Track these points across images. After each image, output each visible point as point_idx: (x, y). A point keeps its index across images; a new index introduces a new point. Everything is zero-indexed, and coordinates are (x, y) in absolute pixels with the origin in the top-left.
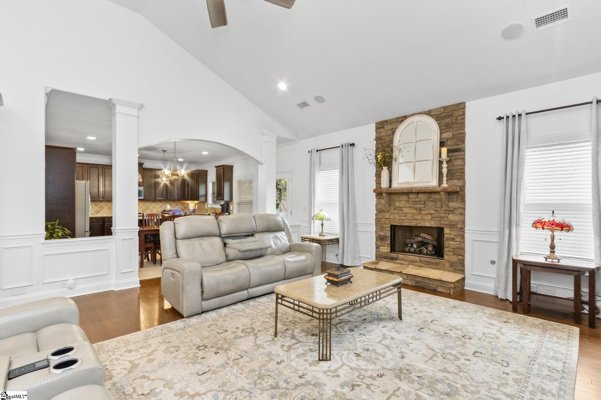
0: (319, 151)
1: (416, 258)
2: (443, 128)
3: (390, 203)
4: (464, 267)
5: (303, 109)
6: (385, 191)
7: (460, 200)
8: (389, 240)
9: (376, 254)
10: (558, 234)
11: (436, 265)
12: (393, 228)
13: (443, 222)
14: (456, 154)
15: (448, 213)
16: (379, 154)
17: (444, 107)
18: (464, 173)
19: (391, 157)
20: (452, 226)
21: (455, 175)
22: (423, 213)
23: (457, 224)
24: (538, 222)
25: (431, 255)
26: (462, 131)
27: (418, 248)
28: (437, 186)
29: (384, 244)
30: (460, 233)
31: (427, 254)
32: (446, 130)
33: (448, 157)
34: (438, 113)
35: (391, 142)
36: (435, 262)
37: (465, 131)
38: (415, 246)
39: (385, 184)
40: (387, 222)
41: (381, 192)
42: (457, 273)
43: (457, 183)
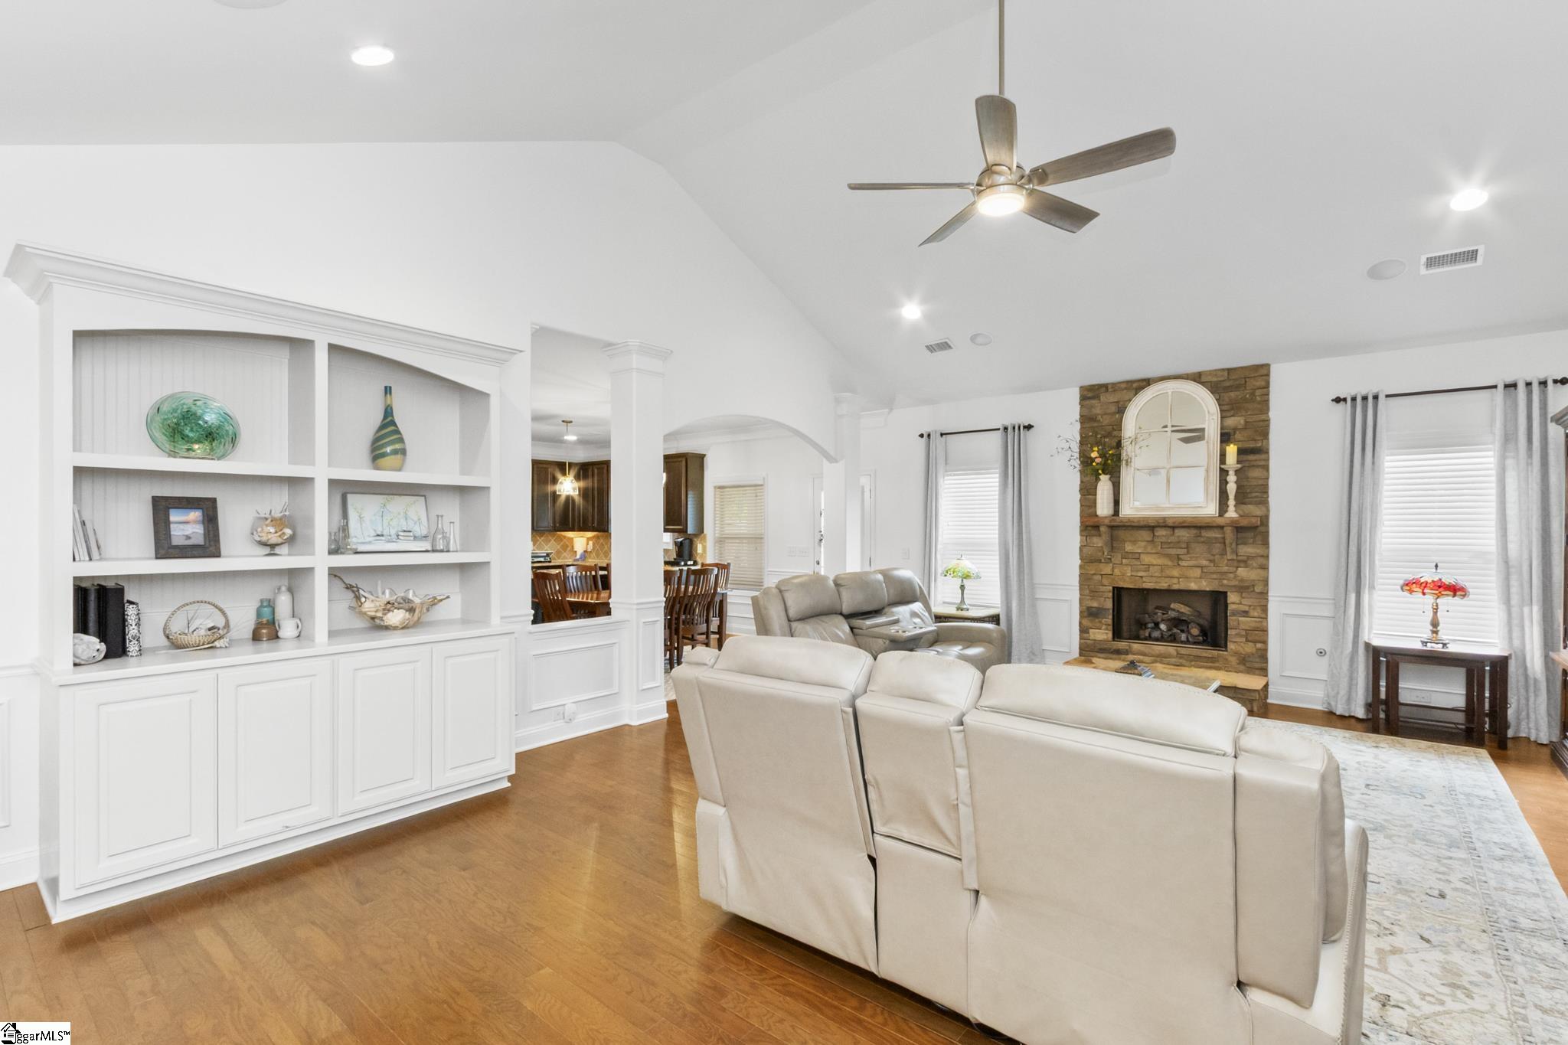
0: (944, 436)
1: (1170, 649)
2: (1225, 408)
3: (1113, 543)
4: (1267, 662)
5: (935, 354)
6: (1107, 522)
7: (1260, 543)
8: (1111, 617)
9: (1080, 644)
10: (1447, 602)
11: (1211, 662)
12: (1118, 593)
13: (1225, 582)
14: (1251, 457)
15: (1235, 564)
16: (1094, 451)
17: (1229, 370)
18: (1267, 492)
19: (1118, 458)
20: (1244, 588)
21: (1249, 496)
22: (1186, 565)
23: (1253, 586)
24: (1414, 583)
25: (1195, 643)
26: (1263, 417)
27: (1169, 630)
28: (1217, 515)
29: (1098, 625)
30: (1260, 602)
31: (1188, 642)
32: (1232, 413)
33: (1238, 462)
34: (1214, 379)
35: (1118, 426)
36: (1210, 656)
37: (1268, 416)
38: (1163, 627)
39: (1104, 508)
40: (1105, 582)
41: (1096, 524)
42: (1254, 674)
43: (1255, 510)
